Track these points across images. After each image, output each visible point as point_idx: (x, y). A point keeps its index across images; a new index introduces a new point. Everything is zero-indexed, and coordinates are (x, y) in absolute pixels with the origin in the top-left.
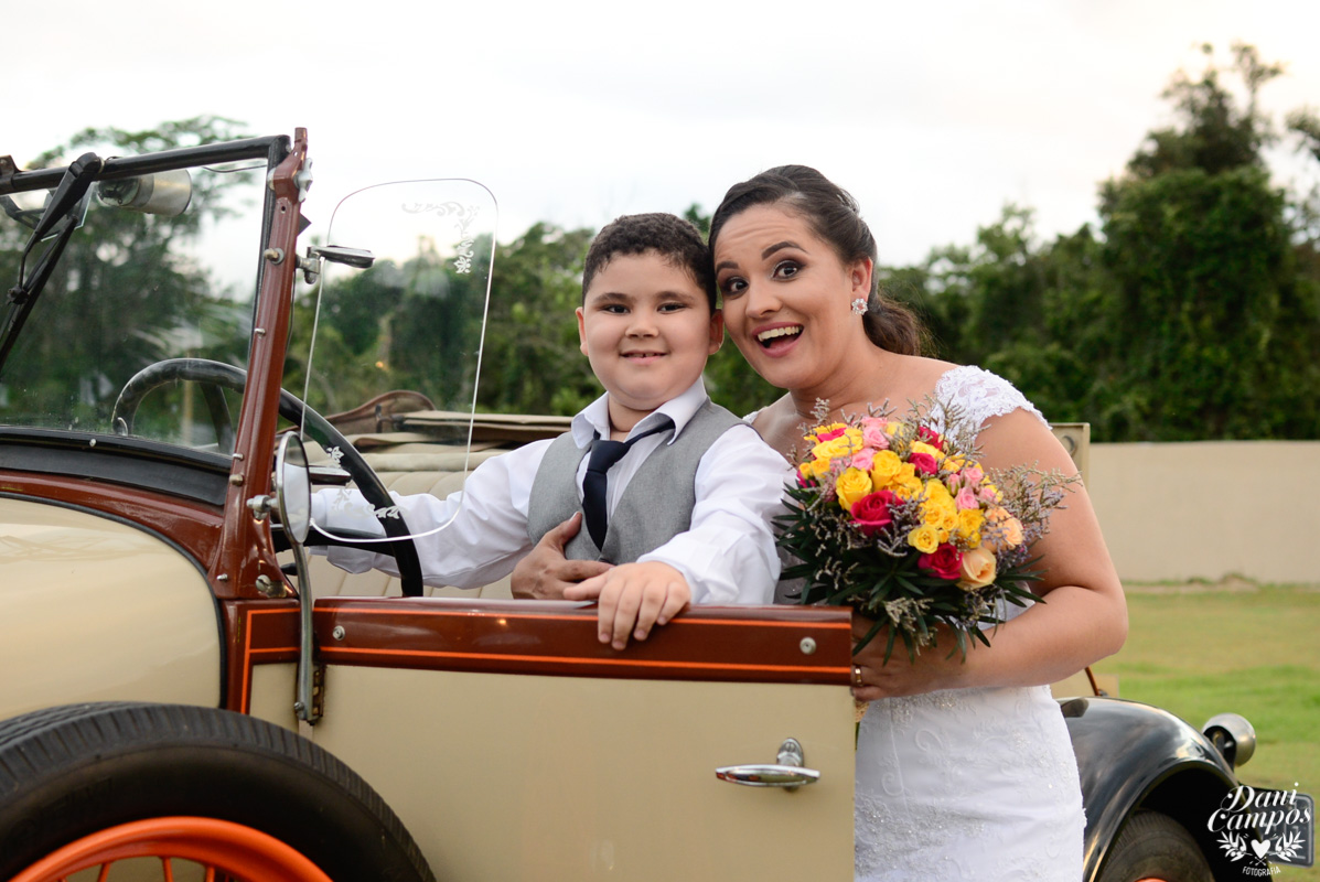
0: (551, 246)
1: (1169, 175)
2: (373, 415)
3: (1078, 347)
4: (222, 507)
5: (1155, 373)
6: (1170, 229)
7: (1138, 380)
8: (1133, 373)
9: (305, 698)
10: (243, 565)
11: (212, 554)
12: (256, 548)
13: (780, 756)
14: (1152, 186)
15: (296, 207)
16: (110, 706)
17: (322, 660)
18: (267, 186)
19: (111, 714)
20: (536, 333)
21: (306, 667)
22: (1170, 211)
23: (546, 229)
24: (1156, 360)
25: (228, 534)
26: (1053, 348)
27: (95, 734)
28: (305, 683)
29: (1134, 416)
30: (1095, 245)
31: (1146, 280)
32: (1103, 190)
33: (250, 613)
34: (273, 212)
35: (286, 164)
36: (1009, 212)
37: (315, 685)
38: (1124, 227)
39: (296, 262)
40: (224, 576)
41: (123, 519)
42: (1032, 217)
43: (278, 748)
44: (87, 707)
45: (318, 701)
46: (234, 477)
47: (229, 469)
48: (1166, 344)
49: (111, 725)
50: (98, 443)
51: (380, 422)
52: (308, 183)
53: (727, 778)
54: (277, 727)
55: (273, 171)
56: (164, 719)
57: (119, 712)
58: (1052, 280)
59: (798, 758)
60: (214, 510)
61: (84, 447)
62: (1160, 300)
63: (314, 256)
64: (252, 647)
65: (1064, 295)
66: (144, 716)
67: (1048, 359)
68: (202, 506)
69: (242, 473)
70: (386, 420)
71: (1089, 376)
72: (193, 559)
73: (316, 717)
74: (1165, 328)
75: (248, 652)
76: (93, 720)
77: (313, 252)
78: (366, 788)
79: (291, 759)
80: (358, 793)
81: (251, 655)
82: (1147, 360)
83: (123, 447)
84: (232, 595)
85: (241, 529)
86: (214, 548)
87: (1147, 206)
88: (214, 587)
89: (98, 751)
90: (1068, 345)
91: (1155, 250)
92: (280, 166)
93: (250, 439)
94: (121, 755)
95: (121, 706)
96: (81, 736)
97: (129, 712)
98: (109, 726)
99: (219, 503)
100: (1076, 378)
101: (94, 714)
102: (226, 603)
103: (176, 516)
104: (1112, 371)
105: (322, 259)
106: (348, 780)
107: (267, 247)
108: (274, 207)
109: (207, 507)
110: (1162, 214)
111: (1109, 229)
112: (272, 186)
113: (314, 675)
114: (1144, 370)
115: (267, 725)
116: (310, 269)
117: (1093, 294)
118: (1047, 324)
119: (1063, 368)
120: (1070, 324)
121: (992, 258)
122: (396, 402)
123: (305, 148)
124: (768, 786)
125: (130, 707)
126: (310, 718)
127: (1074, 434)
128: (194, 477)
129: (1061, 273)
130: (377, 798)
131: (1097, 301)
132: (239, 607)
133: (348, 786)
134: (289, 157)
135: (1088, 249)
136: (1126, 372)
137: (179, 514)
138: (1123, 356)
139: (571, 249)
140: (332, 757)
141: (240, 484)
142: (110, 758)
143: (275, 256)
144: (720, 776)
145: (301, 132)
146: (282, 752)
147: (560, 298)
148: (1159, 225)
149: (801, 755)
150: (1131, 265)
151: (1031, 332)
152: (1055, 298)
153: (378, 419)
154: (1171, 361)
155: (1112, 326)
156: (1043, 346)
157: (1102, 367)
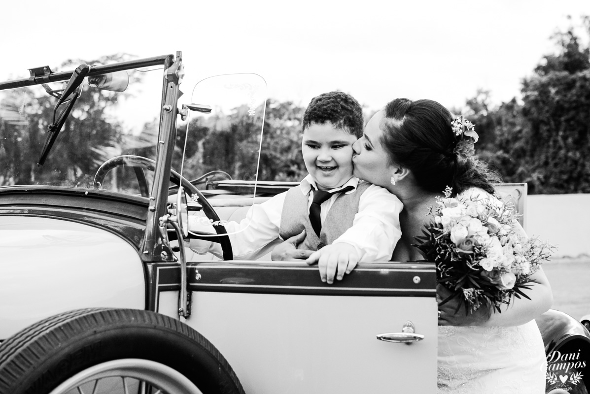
0: (274, 109)
1: (552, 74)
2: (205, 182)
3: (511, 152)
4: (145, 221)
5: (546, 163)
6: (553, 99)
7: (538, 167)
8: (536, 163)
9: (183, 306)
10: (155, 247)
11: (141, 242)
12: (160, 239)
13: (404, 329)
14: (545, 79)
15: (177, 86)
16: (100, 309)
17: (190, 289)
18: (164, 77)
19: (101, 313)
20: (268, 148)
21: (184, 292)
22: (553, 91)
23: (271, 102)
24: (547, 158)
25: (148, 233)
26: (500, 153)
27: (94, 321)
28: (183, 299)
29: (537, 183)
30: (518, 106)
31: (542, 122)
32: (523, 82)
33: (158, 268)
34: (167, 89)
35: (173, 67)
36: (480, 92)
37: (187, 300)
38: (532, 98)
39: (177, 112)
40: (147, 252)
41: (101, 227)
42: (490, 94)
43: (174, 328)
44: (89, 310)
45: (189, 308)
46: (151, 207)
47: (148, 204)
48: (551, 150)
49: (100, 318)
50: (89, 193)
51: (208, 185)
52: (183, 76)
53: (382, 339)
54: (173, 319)
55: (167, 70)
56: (124, 315)
57: (104, 312)
58: (499, 122)
59: (413, 330)
60: (142, 222)
61: (82, 195)
62: (548, 131)
63: (185, 108)
64: (159, 284)
65: (505, 129)
66: (115, 313)
67: (498, 158)
68: (136, 221)
69: (154, 206)
70: (210, 184)
71: (517, 165)
72: (132, 244)
73: (188, 315)
74: (551, 143)
75: (158, 285)
76: (93, 315)
77: (184, 107)
78: (212, 346)
79: (179, 333)
80: (209, 348)
81: (159, 287)
82: (543, 157)
83: (100, 195)
84: (150, 260)
85: (154, 231)
86: (142, 239)
87: (543, 89)
88: (142, 257)
89: (95, 329)
90: (507, 151)
91: (547, 108)
92: (170, 68)
93: (158, 190)
94: (105, 331)
95: (105, 309)
96: (88, 323)
97: (108, 312)
98: (99, 318)
99: (144, 219)
100: (511, 166)
101: (93, 312)
102: (148, 264)
103: (125, 225)
104: (527, 163)
105: (189, 109)
106: (204, 342)
107: (164, 104)
108: (167, 86)
109: (138, 221)
110: (549, 92)
111: (526, 99)
112: (166, 77)
113: (187, 296)
114: (542, 163)
115: (169, 318)
116: (183, 114)
117: (518, 128)
118: (497, 142)
119: (505, 162)
120: (508, 142)
121: (472, 112)
122: (214, 176)
123: (181, 60)
124: (401, 342)
125: (108, 310)
126: (185, 315)
127: (520, 188)
128: (132, 208)
129: (504, 119)
130: (217, 351)
131: (520, 132)
132: (153, 266)
133: (204, 346)
134: (174, 64)
135: (516, 108)
136: (533, 163)
137: (126, 225)
138: (532, 156)
139: (283, 111)
140: (197, 332)
141: (153, 211)
142: (100, 332)
143: (168, 109)
144: (379, 338)
145: (179, 53)
146: (175, 330)
147: (278, 132)
148: (548, 97)
149: (413, 328)
150: (535, 115)
151: (490, 145)
152: (501, 130)
153: (207, 184)
154: (554, 158)
155: (527, 143)
156: (495, 152)
157: (522, 161)
